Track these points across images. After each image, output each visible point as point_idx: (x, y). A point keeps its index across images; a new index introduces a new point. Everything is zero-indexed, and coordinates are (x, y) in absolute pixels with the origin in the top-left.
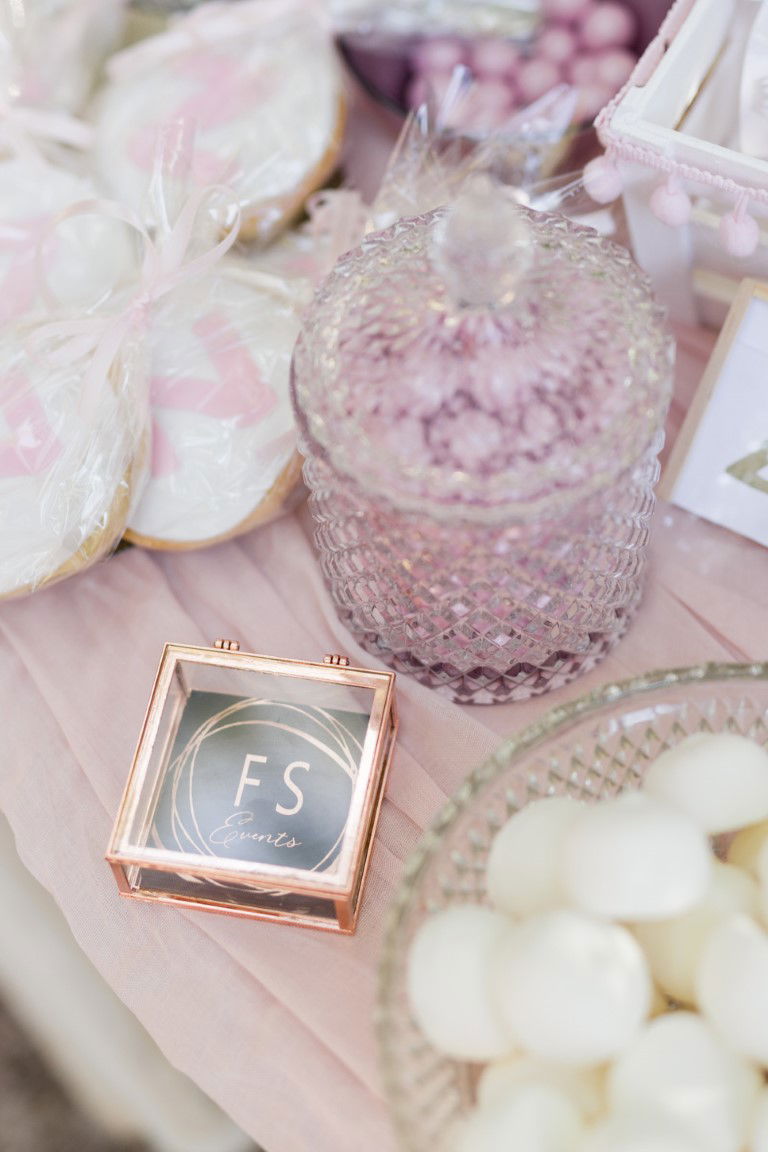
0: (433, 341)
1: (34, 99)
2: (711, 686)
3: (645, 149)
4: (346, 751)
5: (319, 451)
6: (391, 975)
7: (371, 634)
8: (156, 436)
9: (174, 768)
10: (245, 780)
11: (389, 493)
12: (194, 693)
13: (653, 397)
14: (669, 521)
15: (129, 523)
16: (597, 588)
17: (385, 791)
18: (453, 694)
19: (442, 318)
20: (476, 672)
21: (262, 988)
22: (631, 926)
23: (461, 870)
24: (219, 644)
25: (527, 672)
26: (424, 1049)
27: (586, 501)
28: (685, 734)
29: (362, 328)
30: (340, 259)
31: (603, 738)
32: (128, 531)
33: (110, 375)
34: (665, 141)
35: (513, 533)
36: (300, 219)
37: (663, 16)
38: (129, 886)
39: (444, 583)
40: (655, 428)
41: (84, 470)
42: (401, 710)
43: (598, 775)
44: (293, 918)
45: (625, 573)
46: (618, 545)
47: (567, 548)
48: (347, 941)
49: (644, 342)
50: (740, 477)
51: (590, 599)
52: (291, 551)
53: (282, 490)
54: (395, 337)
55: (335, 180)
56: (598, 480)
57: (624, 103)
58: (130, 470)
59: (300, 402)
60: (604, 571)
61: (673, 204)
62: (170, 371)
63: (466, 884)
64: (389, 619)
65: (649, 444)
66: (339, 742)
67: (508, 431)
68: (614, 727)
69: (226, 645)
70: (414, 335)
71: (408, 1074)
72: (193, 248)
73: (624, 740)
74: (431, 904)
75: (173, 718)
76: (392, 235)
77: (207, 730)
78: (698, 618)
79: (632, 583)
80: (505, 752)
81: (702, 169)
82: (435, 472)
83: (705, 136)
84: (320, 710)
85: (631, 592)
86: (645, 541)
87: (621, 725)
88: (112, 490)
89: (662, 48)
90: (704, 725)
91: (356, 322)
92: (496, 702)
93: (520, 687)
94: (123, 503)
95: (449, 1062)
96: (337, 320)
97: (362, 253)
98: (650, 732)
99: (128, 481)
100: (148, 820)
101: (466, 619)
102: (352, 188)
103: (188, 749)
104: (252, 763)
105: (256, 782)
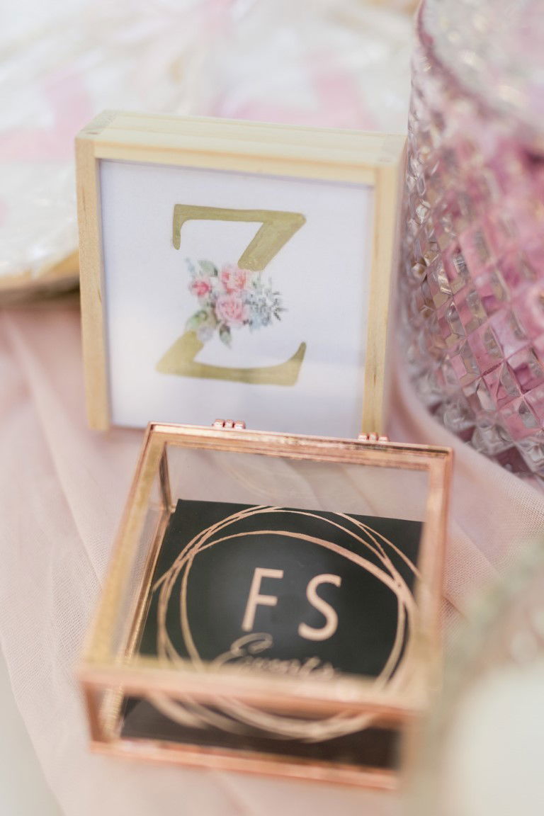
9: (160, 587)
10: (256, 598)
12: (180, 502)
66: (374, 552)
69: (228, 425)
84: (348, 518)
103: (178, 564)
104: (265, 580)
105: (271, 601)
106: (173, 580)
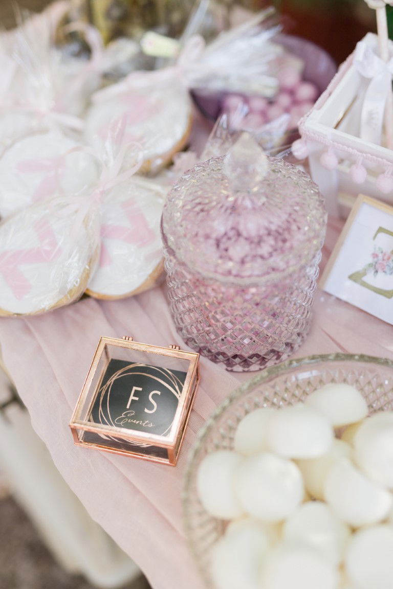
0: (222, 207)
1: (59, 109)
2: (337, 363)
3: (319, 136)
4: (177, 387)
5: (171, 252)
6: (191, 477)
7: (190, 338)
8: (102, 250)
9: (102, 391)
10: (132, 397)
11: (200, 270)
12: (112, 360)
13: (316, 236)
14: (322, 299)
15: (88, 286)
16: (289, 321)
17: (193, 406)
18: (225, 367)
19: (227, 197)
20: (235, 356)
21: (134, 487)
22: (296, 461)
23: (223, 437)
24: (124, 338)
25: (258, 358)
26: (202, 513)
27: (285, 278)
28: (324, 384)
29: (192, 200)
30: (185, 173)
31: (289, 384)
32: (87, 290)
33: (84, 221)
34: (328, 132)
35: (253, 290)
36: (170, 164)
37: (329, 82)
38: (79, 439)
39: (223, 313)
40: (317, 250)
41: (70, 260)
42: (201, 371)
43: (286, 400)
44: (150, 457)
45: (302, 316)
46: (299, 302)
47: (277, 299)
48: (171, 468)
49: (314, 212)
50: (355, 281)
51: (286, 326)
52: (158, 302)
53: (156, 275)
54: (207, 204)
55: (186, 148)
56: (291, 269)
57: (311, 116)
58: (90, 262)
59: (165, 232)
60: (292, 313)
61: (330, 160)
62: (110, 223)
63: (226, 443)
64: (198, 330)
65: (314, 257)
66: (174, 383)
67: (253, 246)
68: (293, 379)
69: (127, 338)
70: (214, 203)
71: (196, 521)
72: (122, 170)
73: (298, 386)
74: (209, 450)
75: (103, 370)
76: (208, 164)
77: (117, 375)
78: (333, 340)
79: (304, 322)
80: (245, 387)
81: (343, 145)
82: (220, 261)
83: (348, 131)
84: (167, 370)
85: (304, 325)
86: (311, 302)
87: (297, 379)
88: (82, 270)
89: (328, 95)
90: (333, 381)
91: (191, 198)
92: (244, 371)
93: (254, 365)
94: (86, 276)
95: (214, 519)
96: (182, 197)
97: (195, 170)
98: (309, 383)
99: (89, 266)
100: (89, 412)
101: (232, 331)
102: (193, 151)
103: (108, 383)
104: (136, 391)
105: (137, 399)
106: (106, 389)
